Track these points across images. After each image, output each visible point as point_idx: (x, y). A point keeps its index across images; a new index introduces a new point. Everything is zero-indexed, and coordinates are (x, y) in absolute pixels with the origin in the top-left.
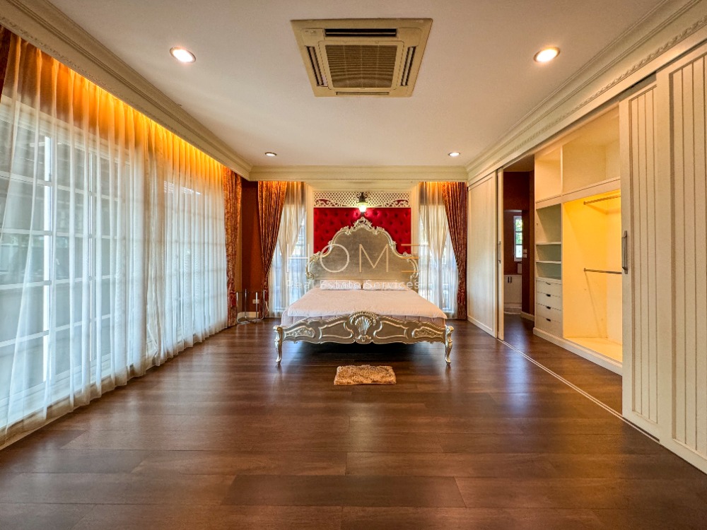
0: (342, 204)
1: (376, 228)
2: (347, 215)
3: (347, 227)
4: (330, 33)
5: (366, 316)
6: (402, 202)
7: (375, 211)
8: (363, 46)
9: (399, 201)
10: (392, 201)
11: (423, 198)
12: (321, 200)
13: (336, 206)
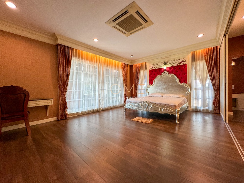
0: (158, 67)
1: (170, 74)
2: (160, 71)
3: (159, 75)
4: (114, 21)
5: (147, 102)
6: (183, 62)
7: (170, 68)
8: (124, 19)
9: (181, 62)
10: (178, 63)
11: (193, 59)
12: (151, 67)
13: (156, 68)
